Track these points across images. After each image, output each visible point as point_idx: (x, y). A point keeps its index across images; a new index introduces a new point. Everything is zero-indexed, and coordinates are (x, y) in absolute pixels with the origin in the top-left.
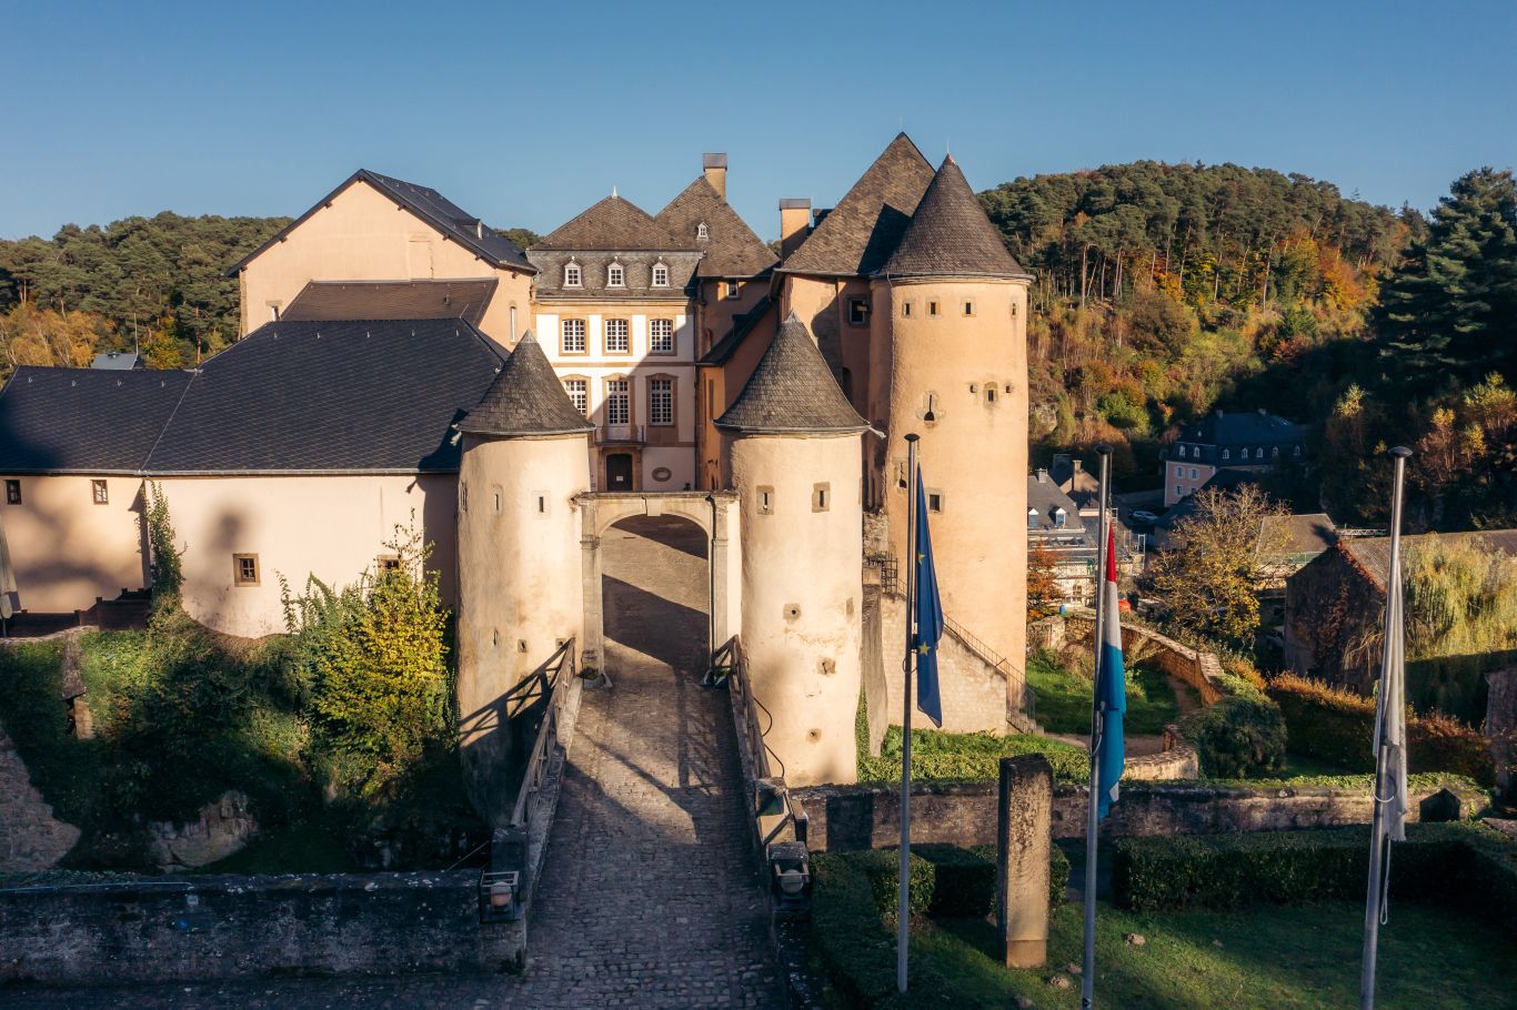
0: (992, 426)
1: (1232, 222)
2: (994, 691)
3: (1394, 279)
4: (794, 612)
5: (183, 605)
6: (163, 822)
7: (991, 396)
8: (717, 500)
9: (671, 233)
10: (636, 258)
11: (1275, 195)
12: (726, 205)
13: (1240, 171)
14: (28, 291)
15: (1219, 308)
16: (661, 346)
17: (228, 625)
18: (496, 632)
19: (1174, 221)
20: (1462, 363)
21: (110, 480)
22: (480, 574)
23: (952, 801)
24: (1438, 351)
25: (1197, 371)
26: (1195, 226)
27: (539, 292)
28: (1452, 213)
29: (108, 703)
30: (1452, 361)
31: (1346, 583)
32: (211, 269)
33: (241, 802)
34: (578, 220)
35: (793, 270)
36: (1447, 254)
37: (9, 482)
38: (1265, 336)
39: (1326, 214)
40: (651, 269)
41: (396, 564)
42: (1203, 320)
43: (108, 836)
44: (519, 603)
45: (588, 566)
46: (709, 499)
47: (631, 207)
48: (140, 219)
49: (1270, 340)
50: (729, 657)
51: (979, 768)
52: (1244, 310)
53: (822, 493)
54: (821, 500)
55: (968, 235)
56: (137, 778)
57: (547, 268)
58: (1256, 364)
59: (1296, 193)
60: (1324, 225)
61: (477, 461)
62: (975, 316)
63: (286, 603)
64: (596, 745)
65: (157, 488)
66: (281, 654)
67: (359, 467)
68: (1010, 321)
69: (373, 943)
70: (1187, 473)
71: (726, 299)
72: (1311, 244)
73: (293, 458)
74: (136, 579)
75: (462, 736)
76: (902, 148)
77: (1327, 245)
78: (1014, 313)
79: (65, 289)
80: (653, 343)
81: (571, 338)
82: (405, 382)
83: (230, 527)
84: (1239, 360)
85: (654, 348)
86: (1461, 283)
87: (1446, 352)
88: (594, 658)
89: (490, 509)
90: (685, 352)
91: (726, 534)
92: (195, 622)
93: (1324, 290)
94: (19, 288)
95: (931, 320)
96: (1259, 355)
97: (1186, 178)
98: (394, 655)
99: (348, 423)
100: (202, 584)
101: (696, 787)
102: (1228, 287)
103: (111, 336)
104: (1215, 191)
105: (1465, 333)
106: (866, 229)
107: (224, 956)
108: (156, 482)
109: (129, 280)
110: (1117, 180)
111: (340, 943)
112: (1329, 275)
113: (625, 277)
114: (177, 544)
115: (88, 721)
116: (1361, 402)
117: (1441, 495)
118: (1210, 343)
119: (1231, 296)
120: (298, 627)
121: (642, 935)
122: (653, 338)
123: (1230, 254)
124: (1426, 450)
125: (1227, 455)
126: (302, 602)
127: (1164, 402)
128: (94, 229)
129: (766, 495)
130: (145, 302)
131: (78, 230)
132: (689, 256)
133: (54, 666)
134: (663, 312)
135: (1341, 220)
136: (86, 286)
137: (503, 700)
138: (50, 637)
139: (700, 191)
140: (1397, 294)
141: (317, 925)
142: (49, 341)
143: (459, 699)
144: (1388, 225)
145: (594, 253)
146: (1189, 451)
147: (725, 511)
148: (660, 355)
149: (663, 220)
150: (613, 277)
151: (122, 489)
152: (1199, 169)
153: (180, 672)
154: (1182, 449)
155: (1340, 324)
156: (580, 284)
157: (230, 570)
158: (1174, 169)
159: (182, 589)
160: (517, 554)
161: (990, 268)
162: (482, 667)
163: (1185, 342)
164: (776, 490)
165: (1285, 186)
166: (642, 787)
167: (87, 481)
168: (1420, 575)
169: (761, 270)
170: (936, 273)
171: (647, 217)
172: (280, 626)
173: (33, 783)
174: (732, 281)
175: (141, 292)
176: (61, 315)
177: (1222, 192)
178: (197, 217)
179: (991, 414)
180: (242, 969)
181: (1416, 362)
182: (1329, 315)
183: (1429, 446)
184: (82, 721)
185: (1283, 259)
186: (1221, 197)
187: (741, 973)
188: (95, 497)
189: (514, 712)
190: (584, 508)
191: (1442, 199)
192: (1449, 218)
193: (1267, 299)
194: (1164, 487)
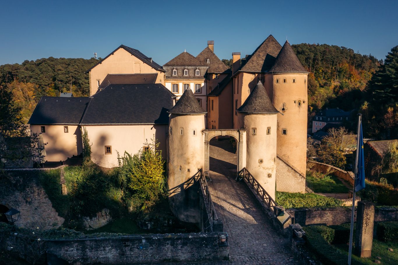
0: (299, 112)
1: (327, 59)
2: (302, 181)
3: (376, 74)
4: (261, 161)
5: (91, 159)
6: (87, 217)
7: (300, 104)
8: (241, 131)
9: (200, 61)
10: (191, 68)
11: (338, 52)
12: (214, 54)
13: (329, 46)
14: (16, 77)
15: (324, 81)
16: (198, 91)
17: (103, 165)
18: (181, 166)
19: (312, 59)
20: (394, 95)
21: (69, 126)
22: (176, 151)
23: (326, 212)
24: (388, 92)
25: (319, 98)
26: (318, 60)
27: (166, 77)
28: (392, 57)
29: (71, 185)
30: (392, 95)
31: (370, 153)
32: (63, 71)
33: (108, 211)
34: (176, 58)
35: (244, 71)
36: (390, 67)
37: (42, 127)
38: (336, 89)
39: (351, 57)
40: (195, 71)
41: (148, 148)
42: (320, 84)
43: (72, 221)
44: (188, 159)
45: (206, 149)
46: (239, 131)
47: (190, 55)
48: (45, 59)
49: (337, 90)
50: (243, 173)
51: (306, 202)
52: (330, 82)
53: (269, 130)
54: (268, 132)
55: (293, 61)
56: (80, 205)
57: (168, 71)
58: (334, 96)
59: (343, 51)
60: (350, 60)
61: (176, 122)
62: (296, 83)
63: (119, 159)
64: (216, 197)
65: (85, 128)
66: (117, 172)
67: (139, 123)
68: (304, 84)
69: (191, 252)
70: (318, 124)
71: (215, 79)
72: (347, 65)
73: (121, 120)
74: (76, 152)
75: (169, 194)
76: (271, 39)
77: (351, 65)
78: (305, 82)
79: (26, 77)
80: (196, 90)
81: (174, 89)
82: (148, 100)
83: (103, 139)
84: (330, 95)
85: (196, 92)
86: (394, 75)
87: (390, 93)
88: (207, 173)
89: (179, 134)
90: (204, 92)
91: (242, 140)
92: (95, 164)
93: (351, 77)
94: (14, 77)
95: (284, 84)
96: (335, 94)
97: (315, 48)
98: (150, 172)
99: (134, 111)
100: (96, 154)
101: (249, 208)
102: (326, 76)
103: (38, 89)
104: (323, 51)
105: (395, 88)
106: (263, 60)
107: (152, 256)
108: (85, 127)
109: (42, 74)
110: (297, 48)
111: (182, 252)
112: (352, 73)
113: (188, 73)
114: (90, 143)
115: (66, 190)
116: (368, 106)
117: (390, 130)
118: (322, 90)
119: (327, 78)
120: (122, 165)
121: (257, 249)
122: (196, 89)
123: (327, 67)
124: (386, 118)
125: (329, 119)
126: (123, 159)
127: (311, 106)
128: (32, 61)
129: (254, 130)
130: (47, 80)
131: (29, 62)
132: (205, 67)
133: (58, 175)
134: (198, 82)
135: (355, 59)
136: (32, 76)
137: (183, 184)
138: (57, 168)
139: (207, 50)
140: (377, 77)
141: (176, 248)
142: (22, 90)
143: (169, 184)
144: (367, 60)
145: (180, 67)
146: (319, 118)
147: (242, 134)
148: (198, 93)
149: (198, 58)
150: (185, 73)
151: (73, 129)
152: (318, 45)
153: (92, 178)
154: (317, 118)
155: (355, 86)
156: (177, 75)
157: (104, 150)
158: (311, 45)
159: (91, 155)
160: (188, 146)
161: (300, 70)
162: (176, 176)
163: (316, 90)
164: (257, 129)
165: (340, 50)
166: (234, 209)
167: (63, 126)
168: (393, 151)
169: (224, 71)
170: (286, 71)
171: (194, 57)
172: (117, 165)
173: (53, 207)
174: (216, 74)
175: (45, 78)
176: (25, 83)
177: (324, 51)
178: (59, 58)
179: (299, 108)
180: (156, 260)
181: (382, 95)
182: (352, 83)
183: (387, 117)
184: (64, 190)
185: (340, 69)
186: (324, 53)
187: (288, 260)
188: (65, 131)
189: (186, 188)
190: (205, 134)
191: (389, 53)
192: (391, 58)
193: (336, 79)
194: (312, 128)
